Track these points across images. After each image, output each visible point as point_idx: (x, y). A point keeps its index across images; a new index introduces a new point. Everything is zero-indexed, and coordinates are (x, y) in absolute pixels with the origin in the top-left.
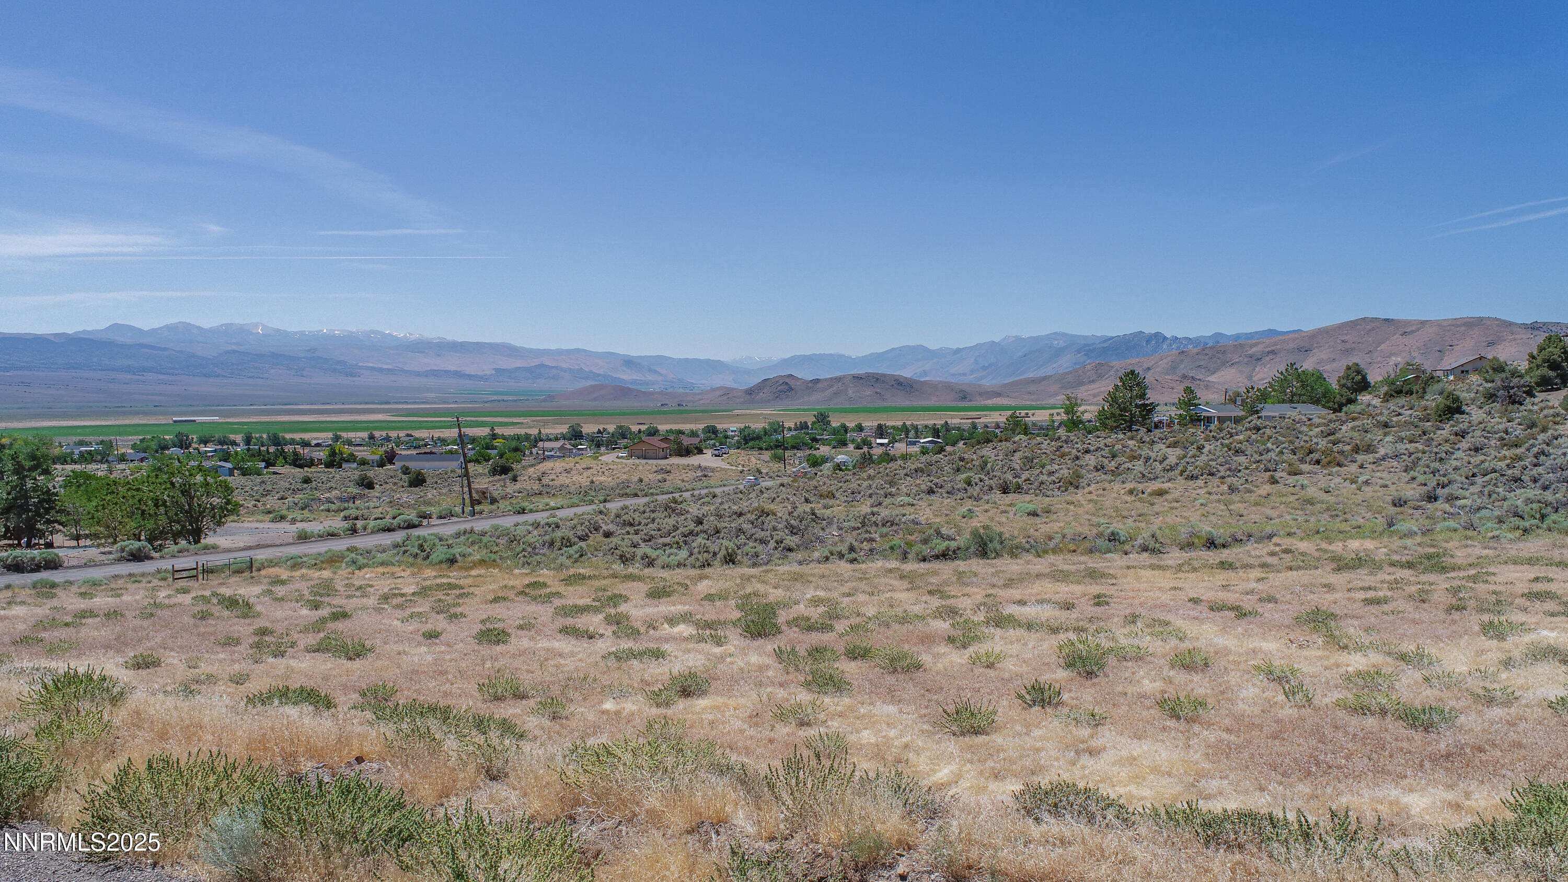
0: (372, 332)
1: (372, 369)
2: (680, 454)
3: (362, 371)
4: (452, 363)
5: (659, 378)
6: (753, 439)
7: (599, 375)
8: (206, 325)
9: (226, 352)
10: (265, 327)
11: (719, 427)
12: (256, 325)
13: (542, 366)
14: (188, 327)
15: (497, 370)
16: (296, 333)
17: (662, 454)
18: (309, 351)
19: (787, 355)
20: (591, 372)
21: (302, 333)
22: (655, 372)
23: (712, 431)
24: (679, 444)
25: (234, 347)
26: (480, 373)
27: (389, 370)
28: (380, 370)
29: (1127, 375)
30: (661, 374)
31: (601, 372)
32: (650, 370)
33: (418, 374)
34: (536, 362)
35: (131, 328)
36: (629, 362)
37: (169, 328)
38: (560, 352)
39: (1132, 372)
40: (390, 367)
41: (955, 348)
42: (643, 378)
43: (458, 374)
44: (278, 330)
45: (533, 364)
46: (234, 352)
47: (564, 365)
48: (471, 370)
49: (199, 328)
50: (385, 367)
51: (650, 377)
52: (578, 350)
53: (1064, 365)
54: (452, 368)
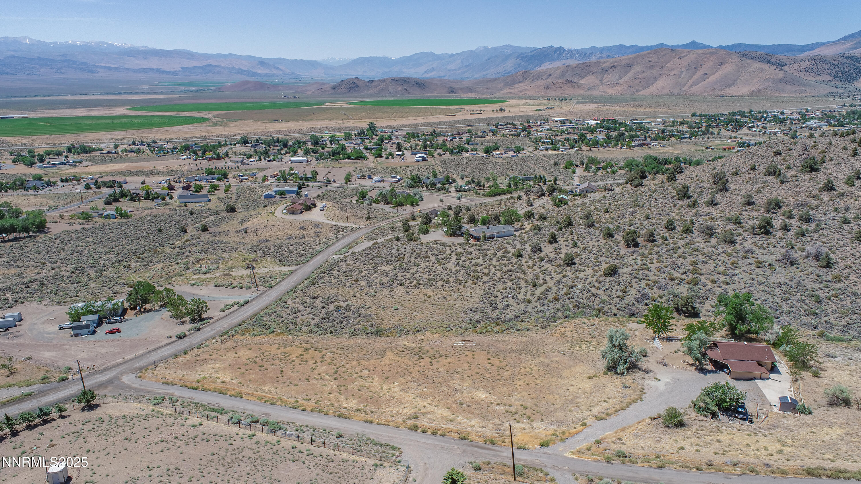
0: (101, 42)
1: (105, 67)
3: (99, 70)
4: (154, 63)
5: (281, 72)
7: (245, 71)
9: (10, 57)
10: (30, 39)
12: (25, 38)
13: (210, 65)
15: (183, 68)
16: (51, 43)
18: (63, 55)
19: (356, 57)
20: (240, 69)
21: (55, 43)
22: (278, 69)
25: (13, 53)
26: (172, 70)
27: (116, 68)
28: (110, 68)
30: (282, 70)
31: (246, 69)
32: (275, 67)
33: (134, 71)
34: (206, 63)
36: (262, 63)
38: (219, 56)
40: (116, 66)
41: (450, 53)
42: (271, 72)
43: (159, 71)
44: (39, 41)
45: (204, 64)
46: (14, 57)
47: (223, 65)
48: (166, 68)
50: (112, 66)
51: (275, 72)
52: (231, 55)
53: (510, 65)
54: (155, 67)
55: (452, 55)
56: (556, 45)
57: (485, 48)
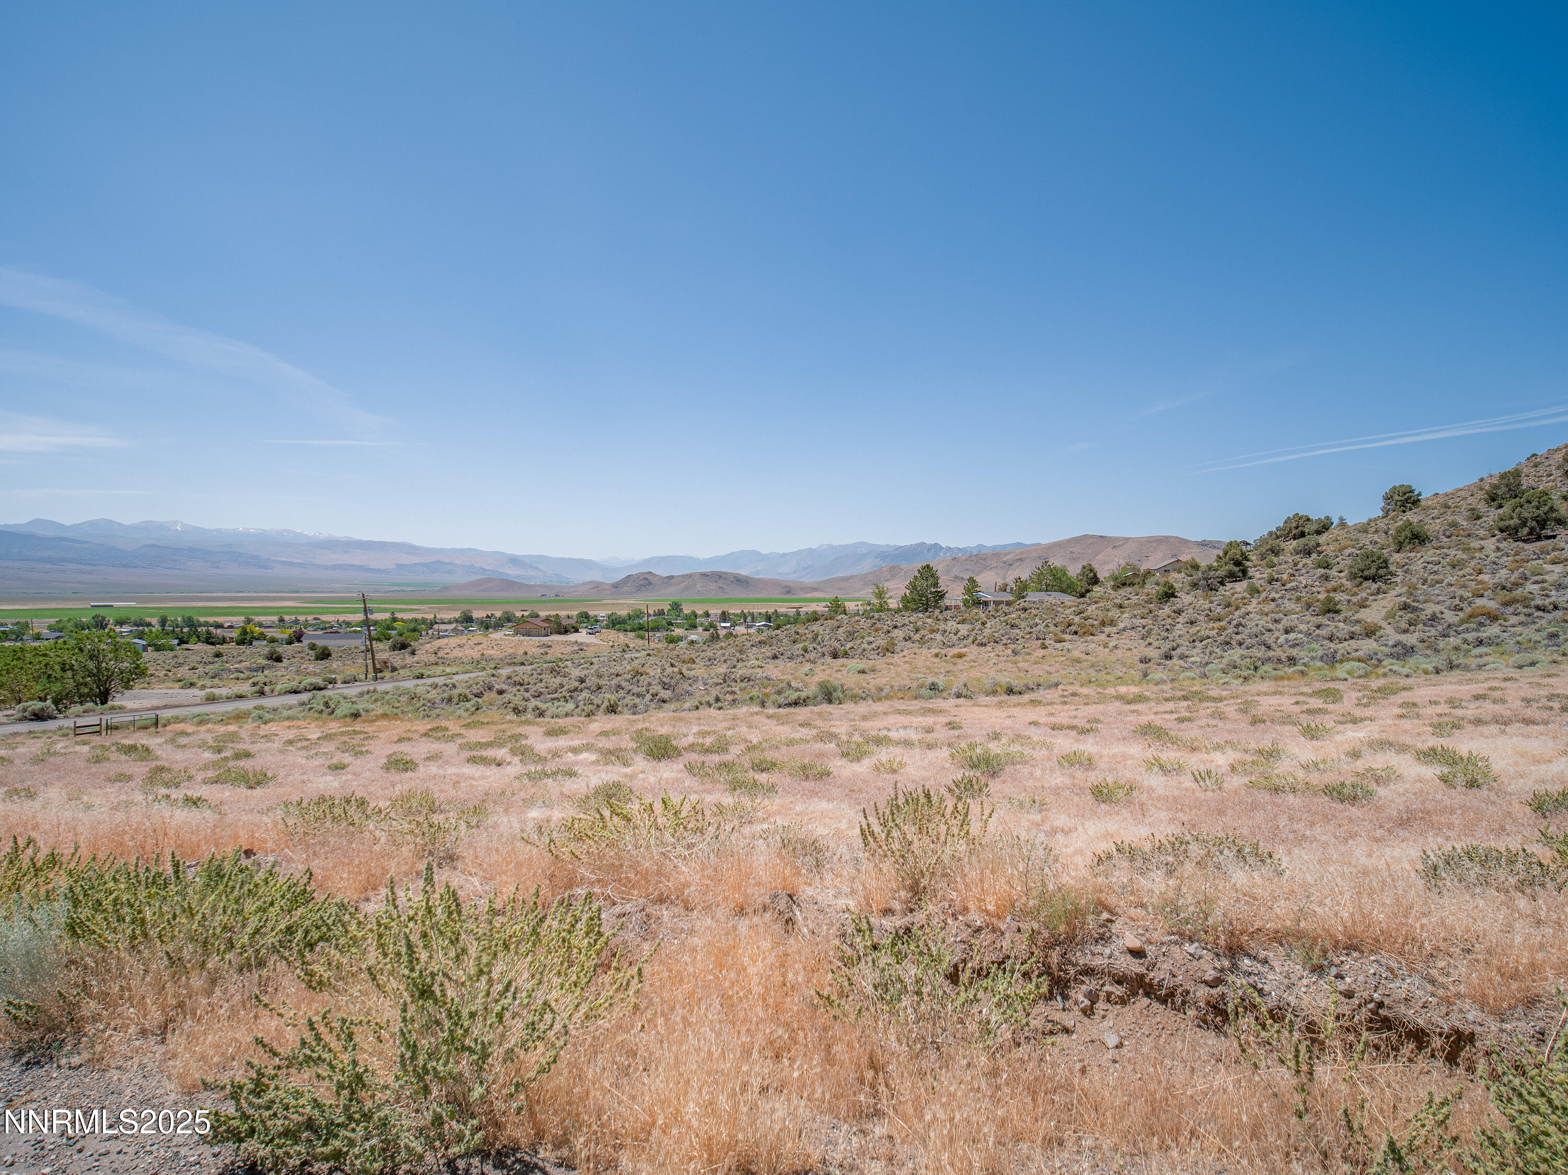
0: (285, 530)
1: (284, 562)
2: (560, 633)
3: (275, 565)
4: (357, 558)
6: (620, 623)
7: (487, 570)
8: (126, 522)
9: (146, 546)
10: (183, 525)
11: (591, 613)
12: (176, 523)
13: (438, 562)
14: (109, 523)
15: (398, 565)
16: (213, 530)
17: (543, 632)
18: (225, 546)
19: (648, 557)
20: (480, 567)
21: (219, 530)
22: (537, 569)
23: (585, 616)
24: (559, 624)
25: (154, 542)
26: (382, 568)
27: (300, 564)
28: (292, 564)
29: (923, 568)
30: (541, 570)
31: (488, 567)
32: (531, 567)
33: (326, 568)
34: (434, 559)
35: (53, 523)
36: (514, 561)
37: (91, 524)
38: (454, 551)
39: (928, 566)
40: (301, 561)
42: (527, 574)
43: (361, 568)
44: (196, 528)
45: (428, 561)
46: (154, 546)
47: (457, 562)
48: (373, 564)
49: (120, 524)
50: (296, 561)
51: (532, 573)
52: (471, 550)
53: (866, 567)
54: (358, 563)
55: (784, 555)
56: (930, 541)
57: (831, 547)
